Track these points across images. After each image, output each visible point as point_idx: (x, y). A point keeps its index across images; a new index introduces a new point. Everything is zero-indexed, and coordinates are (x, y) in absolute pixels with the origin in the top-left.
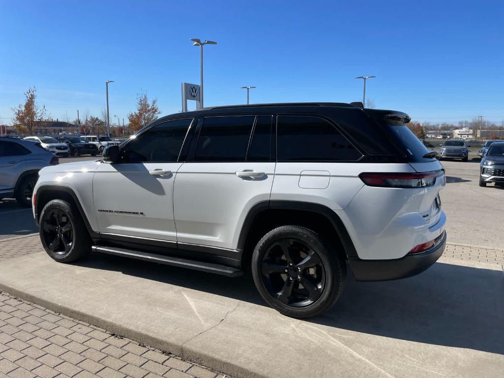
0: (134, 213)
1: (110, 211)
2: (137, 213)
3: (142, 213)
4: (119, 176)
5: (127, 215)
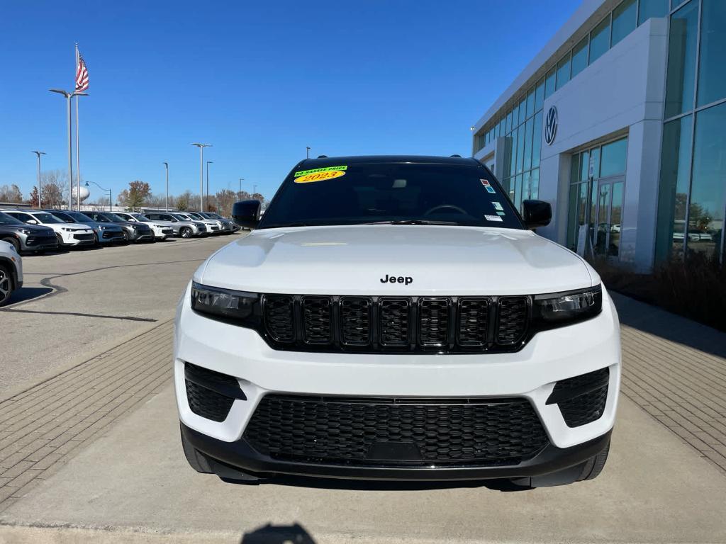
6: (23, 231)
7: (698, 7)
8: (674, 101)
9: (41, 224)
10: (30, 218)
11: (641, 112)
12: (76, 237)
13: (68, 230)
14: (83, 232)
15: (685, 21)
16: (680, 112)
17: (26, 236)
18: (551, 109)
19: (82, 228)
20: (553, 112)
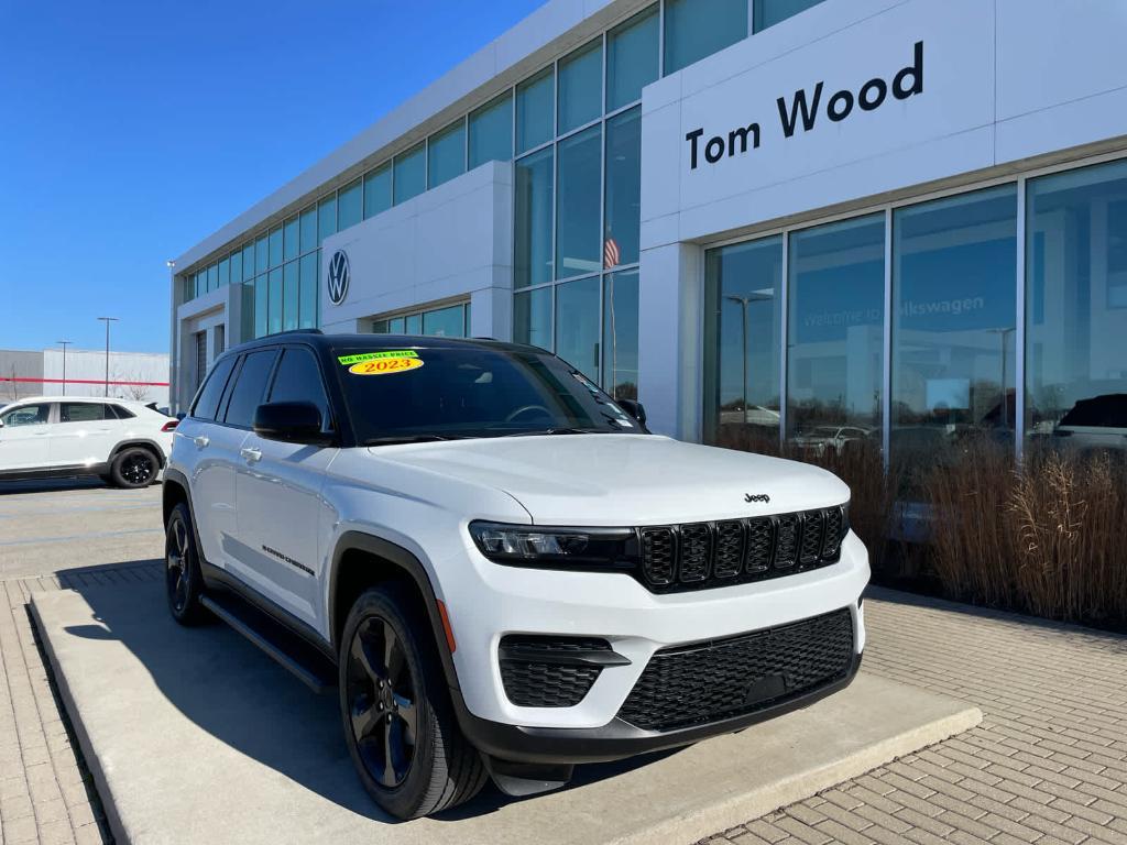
7: (552, 157)
8: (522, 270)
11: (487, 278)
15: (530, 171)
16: (529, 284)
18: (337, 255)
20: (340, 260)
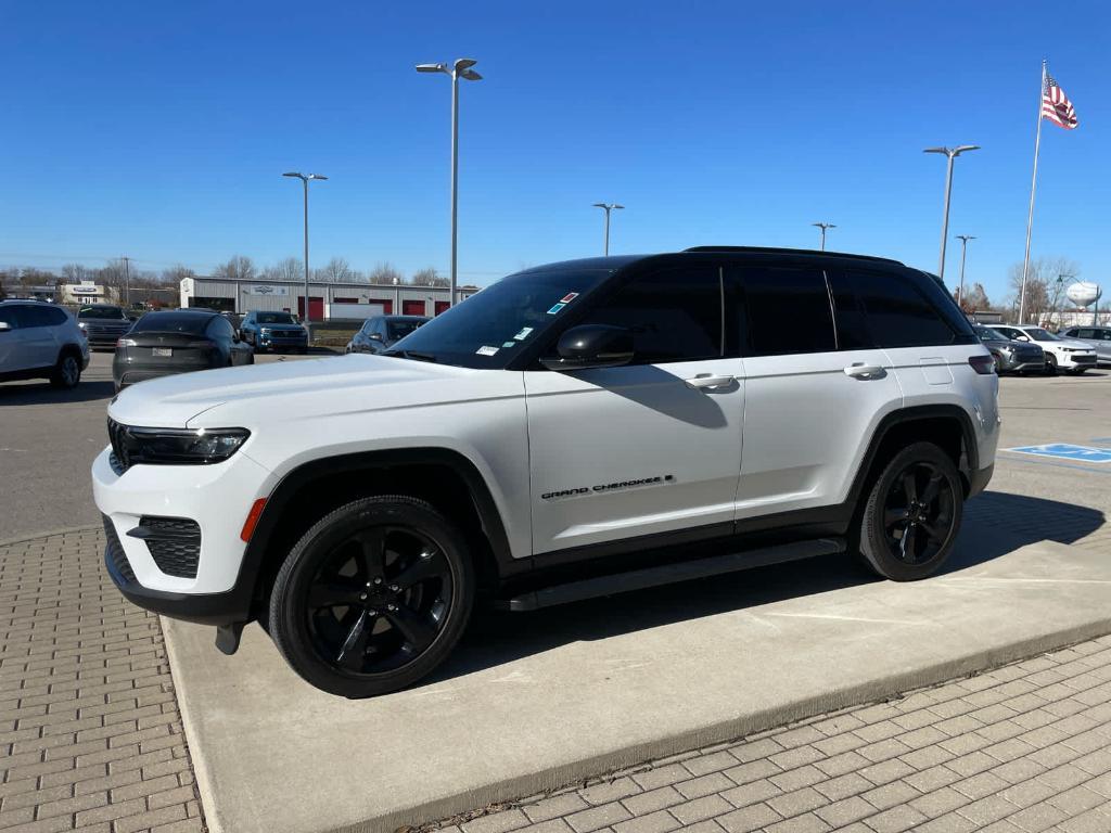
0: (648, 481)
1: (581, 491)
2: (657, 479)
3: (669, 478)
4: (606, 398)
5: (628, 489)
6: (1008, 349)
9: (1033, 341)
10: (1021, 334)
12: (1074, 358)
13: (1065, 350)
14: (1084, 353)
17: (1010, 353)
19: (1082, 346)
